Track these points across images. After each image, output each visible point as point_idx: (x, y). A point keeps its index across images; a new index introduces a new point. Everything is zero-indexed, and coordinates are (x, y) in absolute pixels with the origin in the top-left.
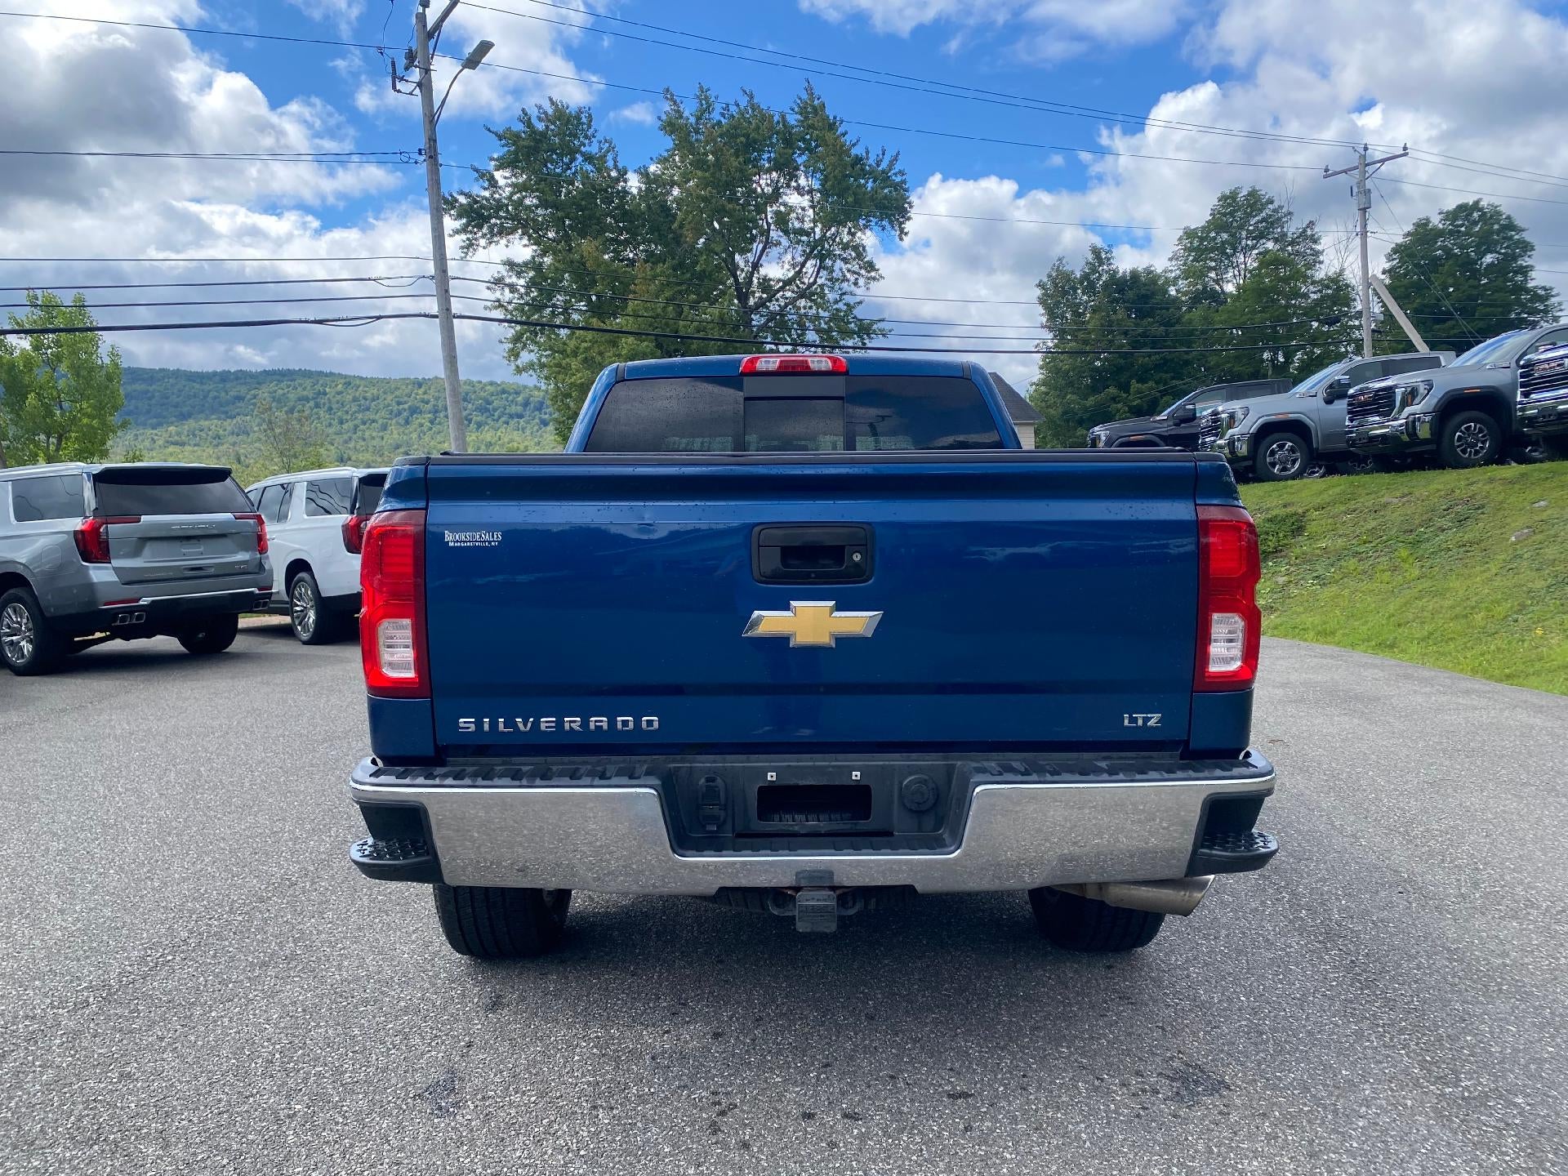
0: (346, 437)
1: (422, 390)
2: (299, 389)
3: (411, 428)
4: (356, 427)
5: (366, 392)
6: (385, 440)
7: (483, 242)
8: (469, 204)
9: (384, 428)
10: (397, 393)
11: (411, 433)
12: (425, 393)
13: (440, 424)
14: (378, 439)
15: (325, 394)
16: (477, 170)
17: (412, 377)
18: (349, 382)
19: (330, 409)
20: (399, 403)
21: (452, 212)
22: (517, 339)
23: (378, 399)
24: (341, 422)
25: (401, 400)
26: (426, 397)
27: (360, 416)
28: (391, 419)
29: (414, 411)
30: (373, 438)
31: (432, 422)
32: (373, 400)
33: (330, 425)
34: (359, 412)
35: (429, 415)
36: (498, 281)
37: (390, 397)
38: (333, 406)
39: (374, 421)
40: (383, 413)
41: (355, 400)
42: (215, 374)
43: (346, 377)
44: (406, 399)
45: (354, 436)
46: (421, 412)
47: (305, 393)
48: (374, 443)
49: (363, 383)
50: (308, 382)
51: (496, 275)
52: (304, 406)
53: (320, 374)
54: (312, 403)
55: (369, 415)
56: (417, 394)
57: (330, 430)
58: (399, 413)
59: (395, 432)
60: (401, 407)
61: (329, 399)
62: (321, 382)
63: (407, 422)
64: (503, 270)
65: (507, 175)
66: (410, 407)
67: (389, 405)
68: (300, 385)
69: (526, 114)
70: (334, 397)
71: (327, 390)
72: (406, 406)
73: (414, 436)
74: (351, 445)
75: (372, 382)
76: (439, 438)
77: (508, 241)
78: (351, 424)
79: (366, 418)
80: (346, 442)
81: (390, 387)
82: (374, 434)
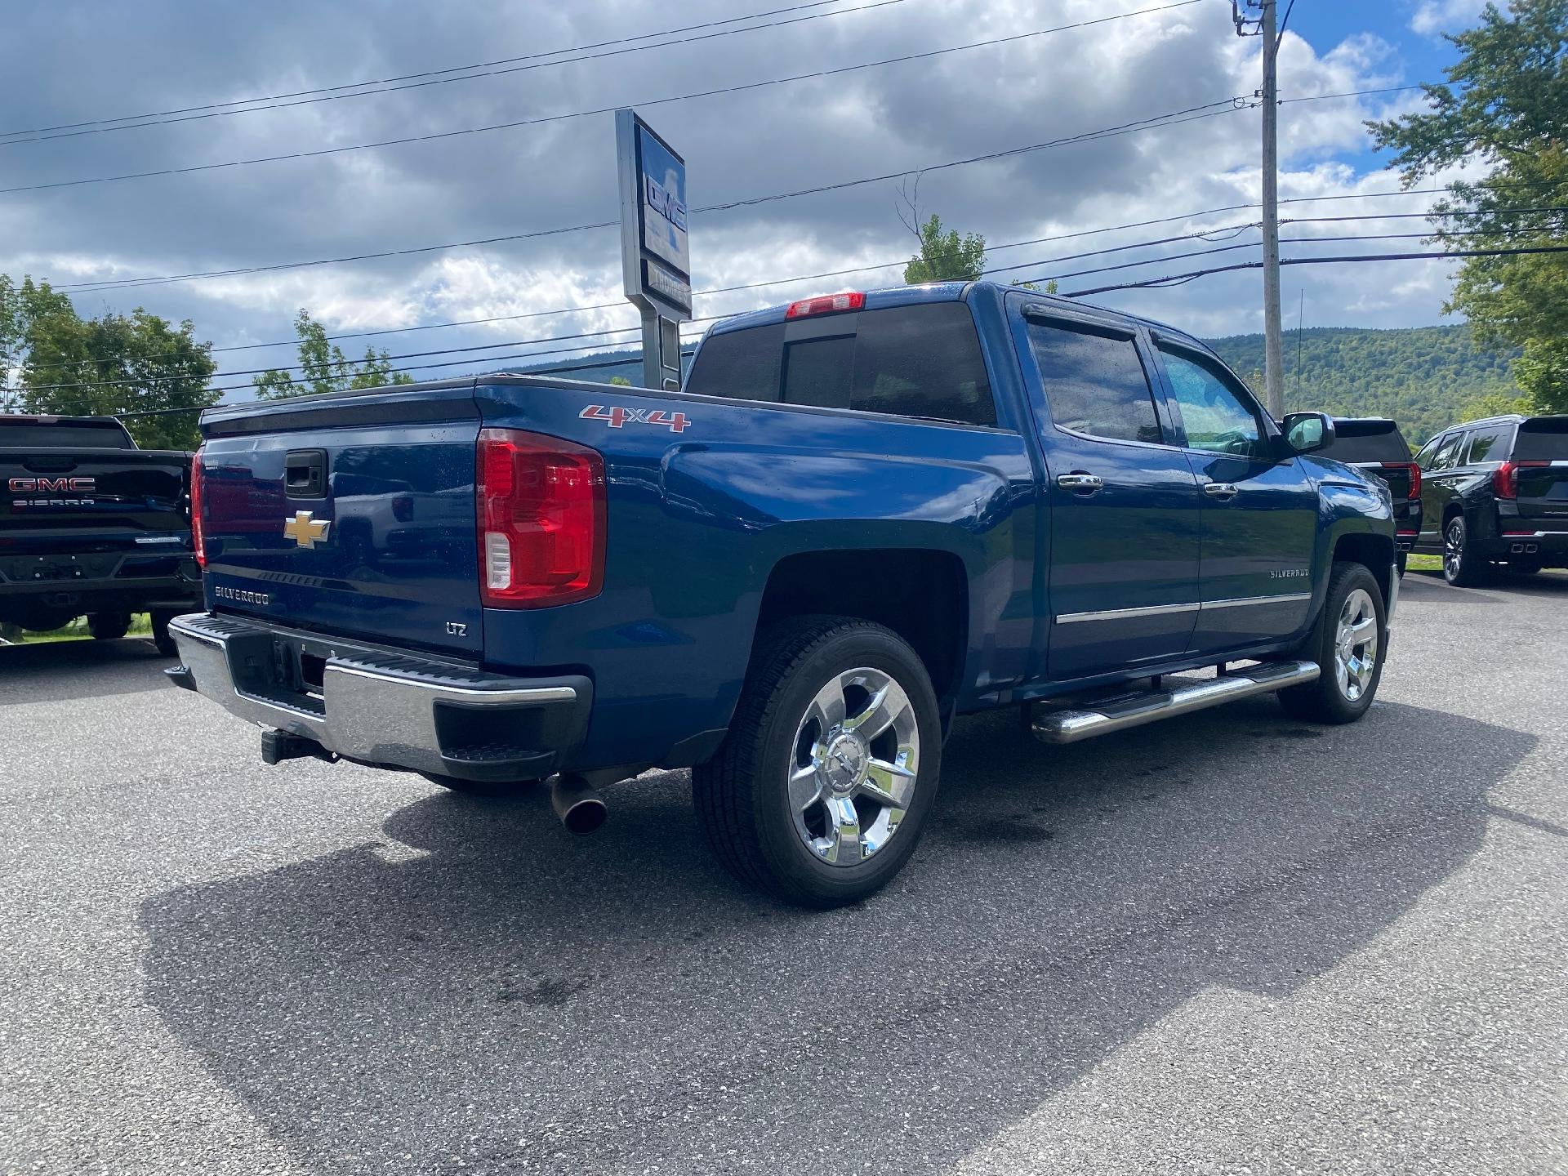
0: (1356, 395)
1: (1450, 338)
2: (1312, 348)
3: (1431, 381)
4: (1368, 384)
5: (1383, 346)
6: (1400, 396)
7: (1430, 168)
8: (1413, 129)
9: (1400, 383)
10: (1419, 344)
11: (1431, 387)
12: (1452, 342)
13: (1467, 374)
14: (1390, 396)
15: (1338, 351)
16: (1426, 88)
17: (1438, 325)
18: (1364, 336)
19: (1342, 366)
20: (1419, 355)
21: (1393, 141)
22: (1467, 273)
23: (1396, 352)
24: (1353, 380)
25: (1423, 351)
26: (1452, 345)
27: (1374, 372)
28: (1409, 373)
29: (1437, 362)
30: (1386, 394)
31: (1457, 374)
32: (1390, 353)
33: (1341, 383)
34: (1373, 368)
35: (1455, 366)
36: (1441, 211)
37: (1410, 349)
38: (1345, 363)
39: (1388, 377)
40: (1401, 367)
41: (1370, 354)
42: (1230, 339)
43: (1362, 331)
44: (1429, 350)
45: (1366, 394)
46: (1445, 364)
47: (1317, 351)
48: (1387, 399)
49: (1380, 336)
50: (1321, 342)
51: (1438, 204)
52: (1314, 365)
53: (1335, 331)
54: (1323, 362)
55: (1383, 371)
56: (1443, 344)
57: (1340, 389)
58: (1420, 366)
59: (1413, 387)
60: (1422, 358)
61: (1342, 357)
62: (1334, 339)
63: (1428, 375)
64: (1448, 197)
65: (1467, 84)
66: (1432, 358)
67: (1408, 358)
68: (1313, 344)
69: (1491, 9)
70: (1347, 354)
71: (1341, 347)
72: (1428, 358)
73: (1434, 390)
74: (1361, 404)
75: (1392, 334)
76: (1464, 390)
77: (1464, 161)
78: (1363, 381)
79: (1380, 374)
80: (1356, 400)
81: (1410, 339)
82: (1388, 391)
